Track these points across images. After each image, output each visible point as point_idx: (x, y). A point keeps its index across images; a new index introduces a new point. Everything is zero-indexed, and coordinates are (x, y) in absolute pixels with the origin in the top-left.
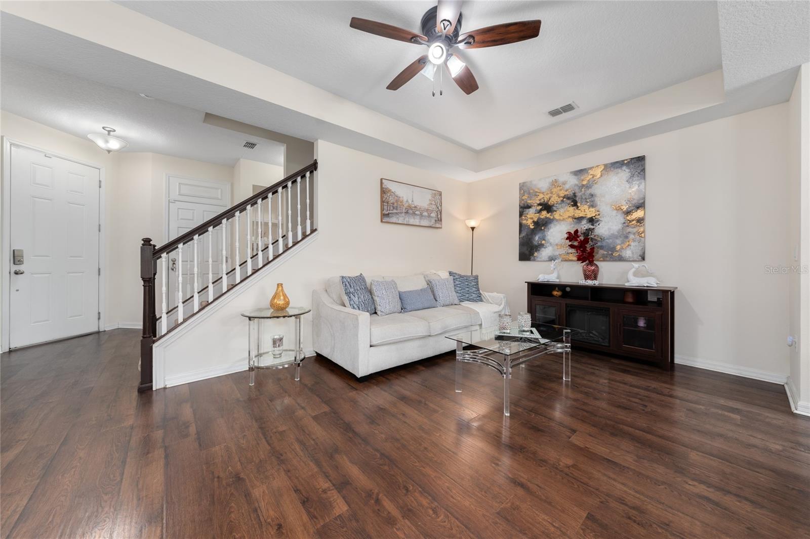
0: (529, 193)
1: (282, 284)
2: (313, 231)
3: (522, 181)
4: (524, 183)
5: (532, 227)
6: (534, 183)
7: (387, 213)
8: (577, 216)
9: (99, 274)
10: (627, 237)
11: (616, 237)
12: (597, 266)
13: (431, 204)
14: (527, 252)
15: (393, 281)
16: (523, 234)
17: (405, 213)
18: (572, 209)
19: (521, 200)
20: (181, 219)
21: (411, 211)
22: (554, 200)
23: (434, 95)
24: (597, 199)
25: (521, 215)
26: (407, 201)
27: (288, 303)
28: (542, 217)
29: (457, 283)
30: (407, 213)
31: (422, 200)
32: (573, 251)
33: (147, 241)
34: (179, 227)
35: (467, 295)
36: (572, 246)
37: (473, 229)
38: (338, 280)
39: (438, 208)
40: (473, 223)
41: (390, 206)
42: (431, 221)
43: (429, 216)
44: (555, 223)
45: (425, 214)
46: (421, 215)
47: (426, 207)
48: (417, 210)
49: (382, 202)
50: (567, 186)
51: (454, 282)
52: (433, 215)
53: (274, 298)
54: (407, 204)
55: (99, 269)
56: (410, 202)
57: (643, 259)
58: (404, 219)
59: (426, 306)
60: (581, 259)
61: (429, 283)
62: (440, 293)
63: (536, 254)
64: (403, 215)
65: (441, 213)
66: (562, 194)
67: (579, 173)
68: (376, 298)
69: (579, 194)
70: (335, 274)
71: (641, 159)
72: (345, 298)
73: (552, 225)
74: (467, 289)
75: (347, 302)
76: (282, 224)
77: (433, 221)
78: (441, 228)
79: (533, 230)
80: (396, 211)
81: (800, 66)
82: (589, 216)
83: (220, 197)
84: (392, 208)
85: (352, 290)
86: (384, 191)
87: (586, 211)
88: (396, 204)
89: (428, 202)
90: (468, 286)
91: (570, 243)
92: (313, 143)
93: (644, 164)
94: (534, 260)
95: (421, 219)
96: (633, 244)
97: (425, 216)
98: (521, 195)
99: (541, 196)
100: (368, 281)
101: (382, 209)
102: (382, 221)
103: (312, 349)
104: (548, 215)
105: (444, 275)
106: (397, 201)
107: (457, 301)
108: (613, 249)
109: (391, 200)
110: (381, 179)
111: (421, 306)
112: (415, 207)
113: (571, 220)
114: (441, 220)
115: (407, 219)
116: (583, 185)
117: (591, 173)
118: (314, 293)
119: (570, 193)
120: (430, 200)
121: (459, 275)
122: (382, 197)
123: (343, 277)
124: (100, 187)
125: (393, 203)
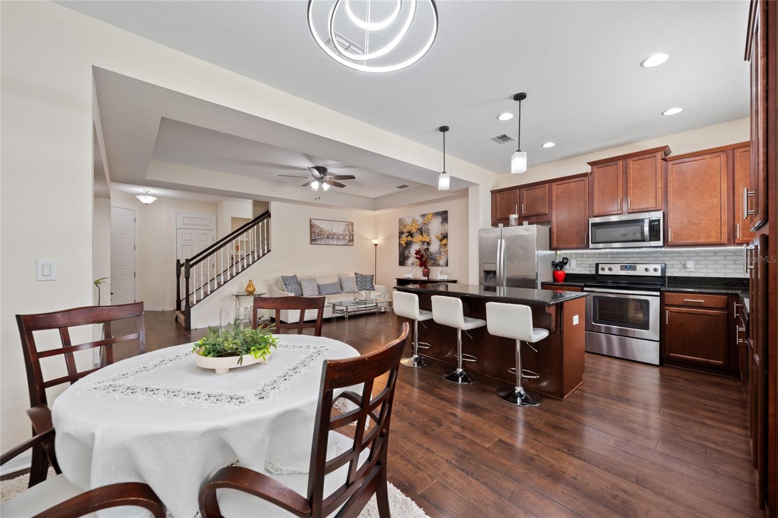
0: (403, 225)
1: (251, 281)
2: (269, 251)
3: (400, 218)
4: (401, 218)
5: (404, 245)
6: (405, 219)
7: (314, 238)
8: (423, 240)
9: (135, 276)
10: (441, 254)
11: (437, 253)
12: (429, 269)
13: (346, 231)
14: (402, 261)
15: (315, 279)
16: (401, 250)
17: (326, 237)
18: (420, 236)
19: (400, 229)
20: (185, 240)
21: (330, 236)
22: (414, 230)
23: (316, 199)
24: (430, 232)
25: (400, 238)
26: (328, 231)
27: (254, 290)
28: (409, 240)
29: (359, 279)
30: (328, 237)
31: (339, 229)
32: (418, 260)
34: (183, 246)
35: (364, 287)
36: (417, 258)
37: (376, 245)
38: (281, 278)
39: (350, 233)
40: (376, 242)
41: (316, 234)
42: (345, 242)
43: (344, 238)
44: (414, 244)
45: (341, 237)
46: (338, 238)
47: (342, 233)
48: (335, 236)
49: (311, 232)
50: (419, 223)
51: (357, 279)
52: (347, 237)
53: (247, 287)
54: (328, 232)
55: (135, 273)
56: (330, 231)
57: (447, 265)
58: (326, 242)
59: (334, 292)
60: (421, 265)
61: (340, 280)
62: (345, 286)
63: (406, 262)
64: (325, 239)
65: (353, 236)
66: (417, 227)
67: (423, 216)
68: (303, 288)
69: (423, 228)
70: (279, 275)
71: (446, 212)
72: (284, 287)
73: (412, 245)
74: (365, 283)
75: (285, 289)
76: (251, 241)
77: (347, 241)
78: (353, 245)
79: (405, 247)
80: (320, 237)
81: (468, 188)
82: (427, 241)
83: (209, 224)
84: (317, 236)
85: (288, 283)
86: (312, 226)
87: (425, 238)
88: (320, 233)
89: (343, 230)
90: (366, 281)
91: (416, 256)
92: (268, 203)
93: (447, 215)
94: (405, 265)
95: (338, 240)
96: (443, 257)
97: (341, 239)
98: (400, 226)
99: (408, 227)
100: (299, 279)
101: (311, 237)
102: (311, 244)
103: (268, 316)
104: (411, 239)
105: (352, 275)
106: (321, 231)
107: (356, 290)
108: (436, 260)
109: (317, 231)
110: (310, 219)
111: (330, 293)
112: (334, 234)
113: (420, 242)
114: (353, 240)
115: (328, 241)
116: (425, 223)
117: (428, 217)
118: (269, 285)
119: (420, 227)
120: (344, 229)
121: (360, 275)
122: (311, 230)
123: (283, 276)
124: (135, 222)
125: (318, 233)
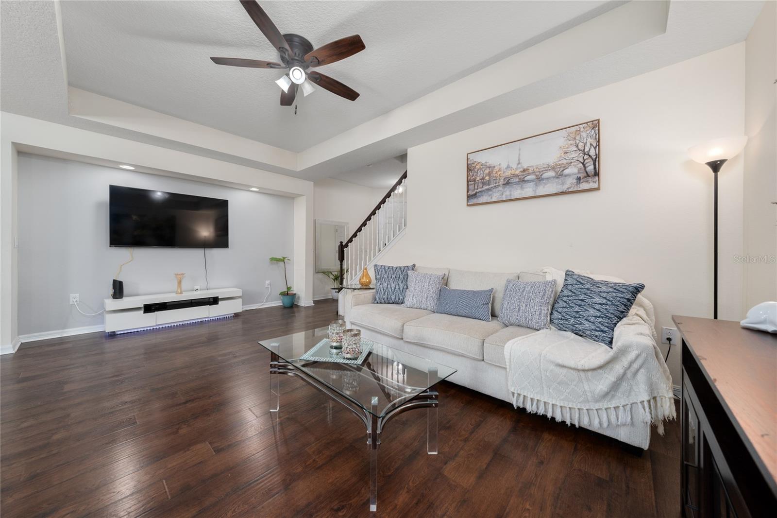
7: (475, 193)
13: (569, 153)
17: (503, 184)
21: (516, 179)
26: (508, 167)
33: (341, 243)
37: (716, 166)
41: (478, 183)
43: (560, 176)
45: (551, 174)
48: (529, 174)
49: (468, 181)
51: (559, 291)
52: (573, 170)
54: (508, 172)
56: (515, 167)
65: (596, 161)
68: (407, 289)
74: (577, 309)
78: (598, 189)
80: (487, 187)
84: (481, 185)
86: (469, 169)
88: (487, 178)
89: (559, 153)
90: (583, 303)
101: (468, 191)
102: (466, 205)
106: (489, 174)
109: (482, 175)
110: (468, 155)
112: (525, 171)
114: (597, 174)
122: (468, 176)
125: (483, 179)
